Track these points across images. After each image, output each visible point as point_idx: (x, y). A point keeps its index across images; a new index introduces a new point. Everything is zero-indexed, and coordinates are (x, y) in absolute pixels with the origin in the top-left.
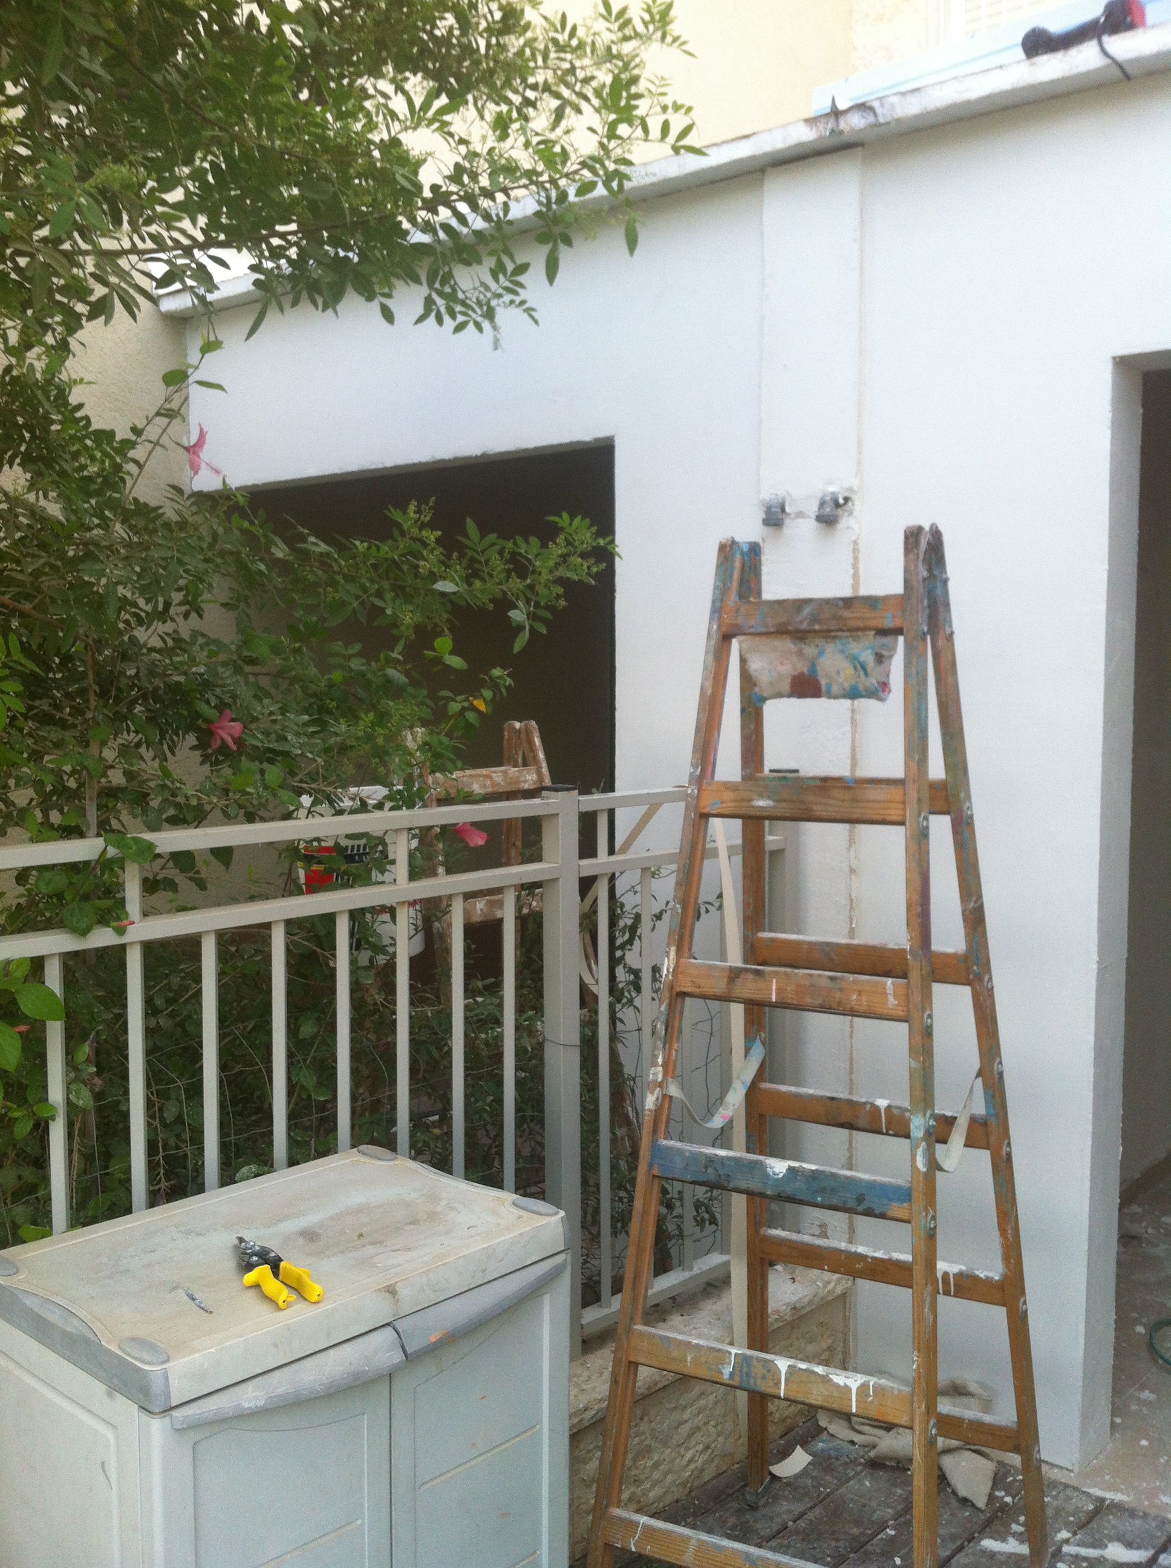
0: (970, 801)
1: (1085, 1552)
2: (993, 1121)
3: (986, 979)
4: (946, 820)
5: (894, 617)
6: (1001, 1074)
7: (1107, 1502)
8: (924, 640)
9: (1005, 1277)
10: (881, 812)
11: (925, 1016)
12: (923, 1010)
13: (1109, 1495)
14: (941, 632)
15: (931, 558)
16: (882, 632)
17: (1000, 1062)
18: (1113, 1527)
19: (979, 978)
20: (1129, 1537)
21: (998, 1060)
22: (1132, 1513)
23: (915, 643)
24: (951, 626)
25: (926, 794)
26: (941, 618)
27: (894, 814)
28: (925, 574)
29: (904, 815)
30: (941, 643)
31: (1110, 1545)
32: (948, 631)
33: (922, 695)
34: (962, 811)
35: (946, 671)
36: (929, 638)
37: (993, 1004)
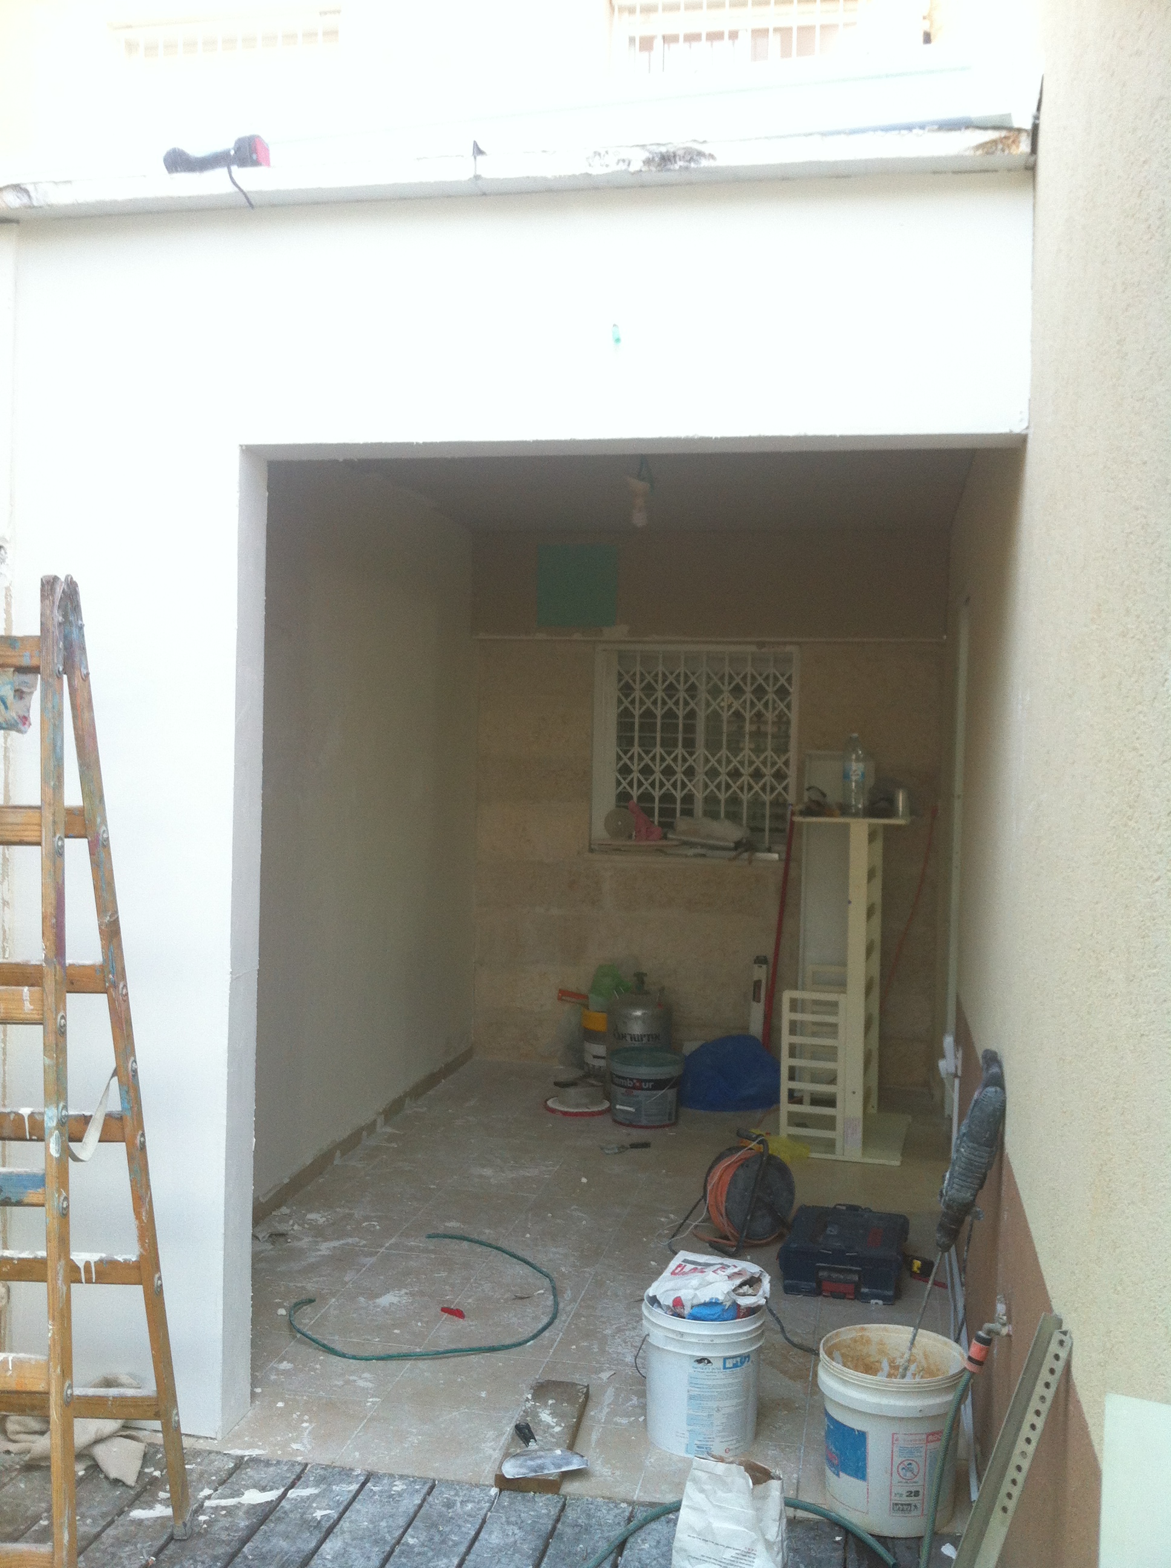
0: (106, 826)
1: (224, 1502)
2: (128, 1114)
3: (121, 986)
4: (84, 843)
5: (31, 657)
6: (135, 1071)
7: (246, 1459)
8: (60, 678)
9: (141, 1256)
10: (18, 834)
11: (59, 1017)
12: (57, 1012)
13: (247, 1453)
14: (77, 673)
15: (66, 606)
16: (21, 670)
17: (135, 1061)
18: (250, 1477)
19: (115, 986)
20: (263, 1483)
21: (132, 1059)
22: (267, 1463)
23: (50, 680)
24: (87, 667)
25: (61, 818)
26: (77, 659)
27: (31, 836)
28: (61, 619)
29: (41, 836)
30: (77, 682)
31: (247, 1493)
32: (84, 671)
33: (58, 727)
34: (98, 834)
35: (83, 708)
36: (65, 677)
37: (128, 1009)
